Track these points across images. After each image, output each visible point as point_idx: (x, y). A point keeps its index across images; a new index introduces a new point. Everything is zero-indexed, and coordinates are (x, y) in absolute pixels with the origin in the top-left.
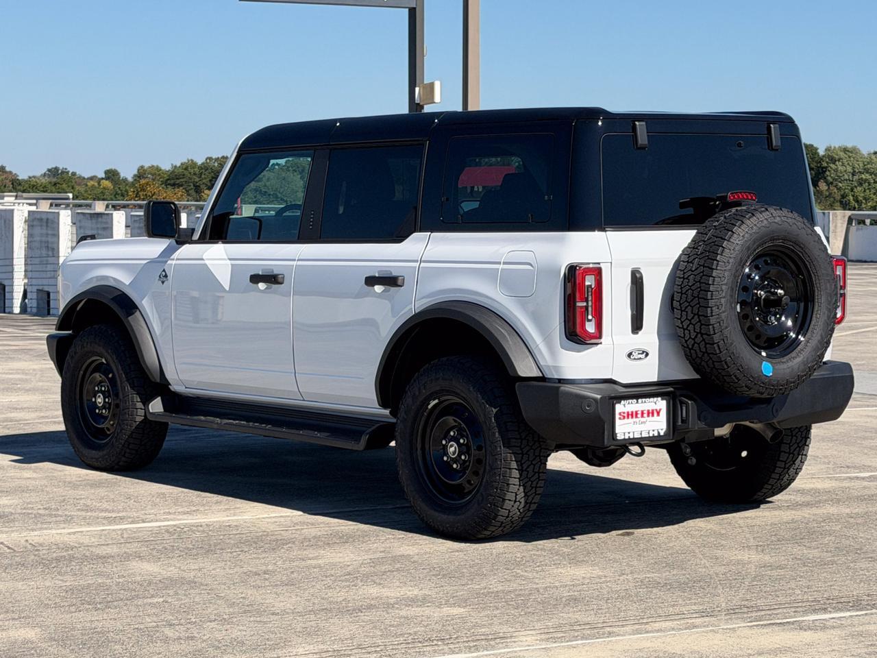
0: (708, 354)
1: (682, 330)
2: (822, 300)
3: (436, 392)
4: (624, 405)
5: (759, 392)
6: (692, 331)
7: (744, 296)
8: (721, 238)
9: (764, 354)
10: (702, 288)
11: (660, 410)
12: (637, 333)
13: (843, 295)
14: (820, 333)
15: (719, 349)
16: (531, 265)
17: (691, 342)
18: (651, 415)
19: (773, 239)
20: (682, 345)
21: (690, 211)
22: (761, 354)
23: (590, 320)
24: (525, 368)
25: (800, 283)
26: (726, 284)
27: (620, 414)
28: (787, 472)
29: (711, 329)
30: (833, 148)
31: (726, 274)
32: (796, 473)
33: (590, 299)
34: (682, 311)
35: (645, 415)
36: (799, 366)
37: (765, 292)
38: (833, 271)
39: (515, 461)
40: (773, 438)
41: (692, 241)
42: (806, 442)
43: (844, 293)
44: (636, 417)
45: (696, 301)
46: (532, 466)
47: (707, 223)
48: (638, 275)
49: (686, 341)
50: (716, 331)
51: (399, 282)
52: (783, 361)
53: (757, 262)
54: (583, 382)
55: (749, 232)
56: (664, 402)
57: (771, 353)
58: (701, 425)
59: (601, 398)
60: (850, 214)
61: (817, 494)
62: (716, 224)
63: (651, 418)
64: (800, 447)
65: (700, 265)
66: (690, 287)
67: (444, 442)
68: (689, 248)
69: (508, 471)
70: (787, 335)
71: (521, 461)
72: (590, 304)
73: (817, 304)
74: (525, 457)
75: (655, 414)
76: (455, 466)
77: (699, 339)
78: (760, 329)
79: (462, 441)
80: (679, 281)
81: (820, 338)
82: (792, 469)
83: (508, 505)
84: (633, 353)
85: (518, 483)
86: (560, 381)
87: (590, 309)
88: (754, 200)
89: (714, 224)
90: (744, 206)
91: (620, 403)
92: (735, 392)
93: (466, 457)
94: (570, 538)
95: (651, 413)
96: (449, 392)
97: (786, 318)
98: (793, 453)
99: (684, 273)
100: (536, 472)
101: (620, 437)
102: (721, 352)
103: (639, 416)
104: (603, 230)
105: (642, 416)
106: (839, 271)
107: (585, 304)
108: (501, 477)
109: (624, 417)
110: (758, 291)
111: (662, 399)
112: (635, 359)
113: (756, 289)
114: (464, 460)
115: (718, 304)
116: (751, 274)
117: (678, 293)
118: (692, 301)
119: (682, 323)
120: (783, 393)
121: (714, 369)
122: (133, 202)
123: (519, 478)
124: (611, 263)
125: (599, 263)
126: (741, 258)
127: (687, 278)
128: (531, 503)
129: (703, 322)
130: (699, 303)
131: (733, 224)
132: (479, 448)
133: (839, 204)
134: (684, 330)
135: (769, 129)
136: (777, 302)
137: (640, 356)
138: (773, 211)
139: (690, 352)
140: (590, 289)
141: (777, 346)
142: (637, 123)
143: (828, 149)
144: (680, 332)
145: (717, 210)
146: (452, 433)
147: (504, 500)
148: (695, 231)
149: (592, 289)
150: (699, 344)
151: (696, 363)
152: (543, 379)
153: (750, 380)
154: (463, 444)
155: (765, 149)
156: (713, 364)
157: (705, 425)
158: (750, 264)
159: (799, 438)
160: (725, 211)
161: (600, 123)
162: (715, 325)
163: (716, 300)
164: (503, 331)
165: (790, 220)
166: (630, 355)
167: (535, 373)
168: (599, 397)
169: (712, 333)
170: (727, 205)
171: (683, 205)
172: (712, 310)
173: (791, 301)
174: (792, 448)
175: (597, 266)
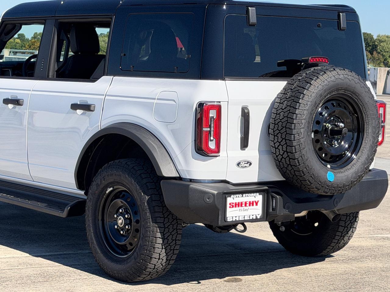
0: (291, 166)
1: (274, 149)
2: (369, 131)
3: (111, 183)
4: (233, 198)
5: (324, 192)
6: (281, 150)
7: (317, 127)
8: (303, 88)
9: (329, 166)
10: (288, 121)
11: (258, 201)
12: (244, 150)
13: (383, 127)
14: (367, 152)
15: (299, 163)
16: (174, 101)
17: (280, 157)
18: (251, 205)
19: (338, 90)
20: (274, 159)
21: (284, 68)
22: (327, 167)
23: (212, 140)
24: (167, 171)
25: (355, 119)
26: (304, 119)
27: (230, 204)
28: (343, 239)
29: (294, 150)
30: (381, 35)
31: (305, 112)
32: (348, 239)
33: (212, 125)
34: (275, 136)
35: (248, 205)
36: (352, 175)
37: (331, 125)
38: (378, 111)
39: (160, 232)
40: (334, 219)
41: (284, 89)
42: (356, 220)
43: (384, 126)
44: (241, 206)
45: (284, 129)
46: (171, 236)
47: (294, 77)
48: (246, 111)
49: (277, 156)
50: (297, 151)
51: (92, 109)
52: (341, 171)
53: (326, 105)
54: (206, 182)
55: (322, 84)
56: (261, 196)
57: (334, 166)
58: (286, 212)
59: (217, 193)
60: (388, 70)
61: (362, 251)
62: (300, 78)
63: (251, 207)
64: (352, 223)
65: (288, 106)
66: (281, 120)
67: (115, 216)
68: (281, 93)
69: (154, 238)
70: (345, 154)
71: (163, 233)
72: (212, 129)
73: (365, 133)
74: (167, 230)
75: (255, 204)
76: (122, 232)
77: (285, 155)
78: (327, 149)
79: (126, 216)
80: (273, 116)
81: (367, 156)
82: (346, 237)
83: (154, 261)
84: (241, 163)
85: (161, 247)
86: (191, 180)
87: (212, 133)
88: (327, 63)
89: (299, 78)
90: (320, 66)
91: (230, 197)
92: (309, 191)
93: (129, 227)
94: (197, 282)
95: (251, 204)
96: (119, 183)
97: (344, 143)
98: (347, 227)
99: (277, 110)
100: (173, 240)
101: (229, 219)
102: (300, 165)
103: (243, 205)
104: (223, 79)
105: (246, 205)
106: (381, 111)
107: (209, 129)
108: (150, 243)
109: (233, 207)
110: (326, 124)
111: (259, 194)
112: (242, 167)
113: (325, 122)
114: (128, 229)
115: (299, 132)
116: (322, 113)
117: (272, 123)
118: (282, 129)
119: (274, 144)
120: (341, 193)
121: (295, 176)
122: (28, 51)
123: (162, 244)
124: (228, 102)
125: (220, 102)
126: (316, 102)
127: (279, 114)
128: (170, 260)
129: (288, 144)
130: (286, 131)
131: (311, 79)
132: (137, 222)
133: (383, 63)
134: (276, 148)
135: (339, 16)
136: (339, 132)
137: (246, 165)
138: (338, 71)
139: (279, 164)
140: (212, 120)
141: (338, 161)
142: (250, 8)
143: (378, 36)
144: (273, 150)
145: (302, 68)
146: (121, 211)
147: (151, 258)
148: (287, 82)
149: (214, 119)
150: (285, 159)
151: (283, 171)
152: (180, 178)
153: (319, 184)
154: (127, 218)
155: (335, 29)
156: (294, 172)
157: (289, 212)
158: (321, 106)
159: (352, 218)
160: (307, 69)
161: (225, 7)
162: (296, 147)
163: (297, 130)
164: (154, 145)
165: (350, 77)
166: (238, 164)
167: (174, 174)
168: (216, 192)
169: (294, 152)
170: (309, 66)
171: (279, 65)
172: (294, 136)
173: (348, 132)
174: (346, 224)
175: (218, 104)
